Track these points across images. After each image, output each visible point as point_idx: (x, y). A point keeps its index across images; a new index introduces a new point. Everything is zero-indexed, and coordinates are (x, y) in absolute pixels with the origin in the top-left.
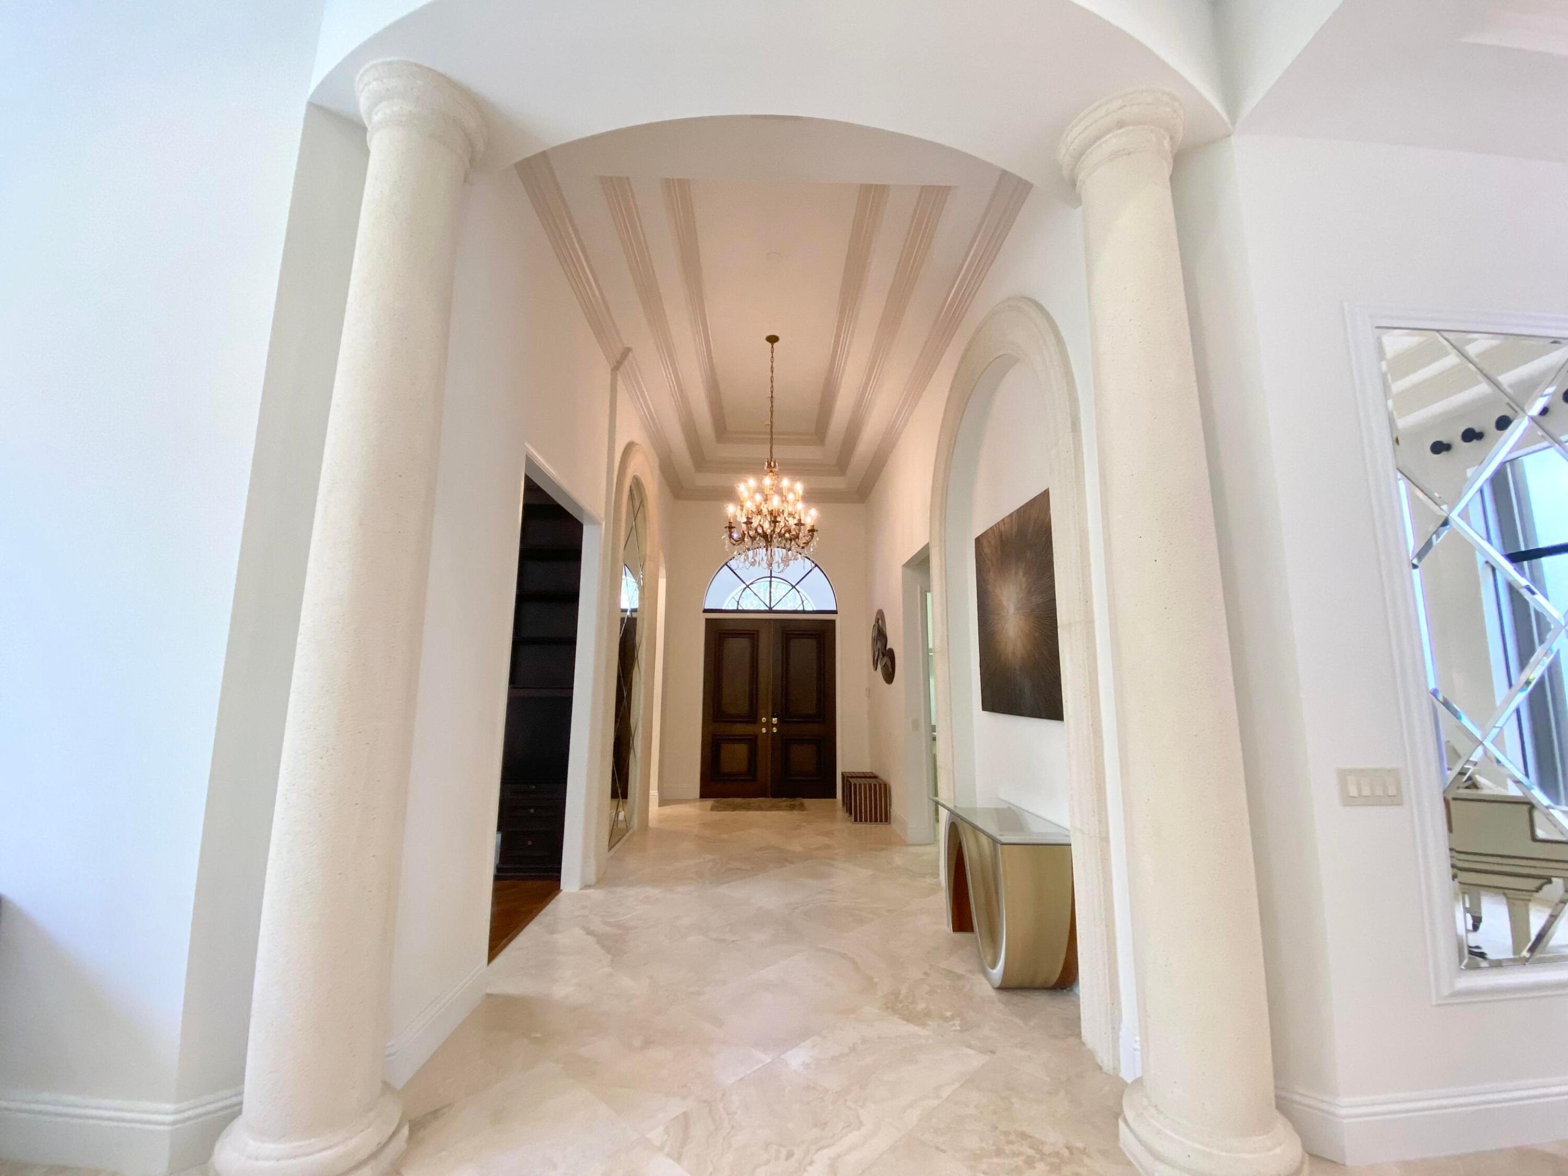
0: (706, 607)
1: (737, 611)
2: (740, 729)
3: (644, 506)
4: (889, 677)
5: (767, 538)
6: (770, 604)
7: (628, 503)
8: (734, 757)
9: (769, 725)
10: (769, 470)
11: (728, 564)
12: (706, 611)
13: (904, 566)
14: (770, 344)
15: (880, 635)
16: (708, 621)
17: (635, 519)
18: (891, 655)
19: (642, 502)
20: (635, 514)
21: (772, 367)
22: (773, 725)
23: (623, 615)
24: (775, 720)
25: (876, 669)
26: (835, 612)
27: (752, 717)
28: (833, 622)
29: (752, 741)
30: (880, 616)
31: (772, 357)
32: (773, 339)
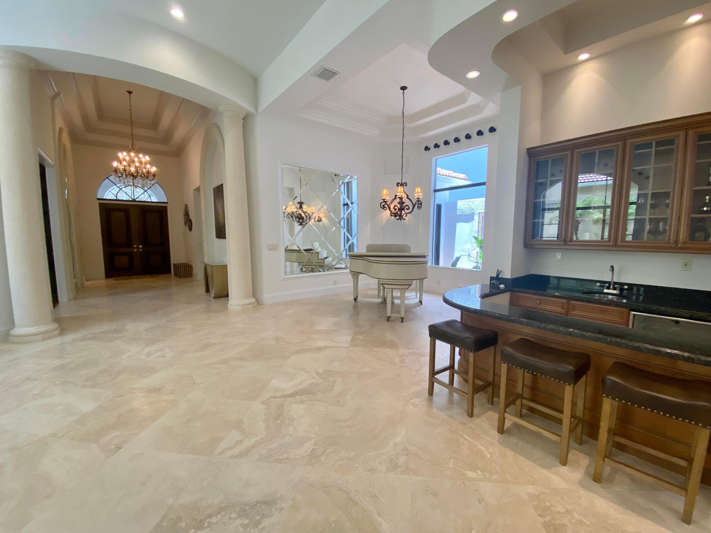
1: (116, 200)
4: (190, 229)
5: (134, 176)
6: (134, 198)
8: (123, 261)
9: (138, 248)
10: (132, 148)
11: (109, 178)
13: (194, 190)
15: (187, 214)
16: (100, 204)
18: (190, 221)
24: (141, 246)
25: (186, 226)
26: (167, 203)
28: (166, 207)
29: (131, 255)
30: (186, 207)
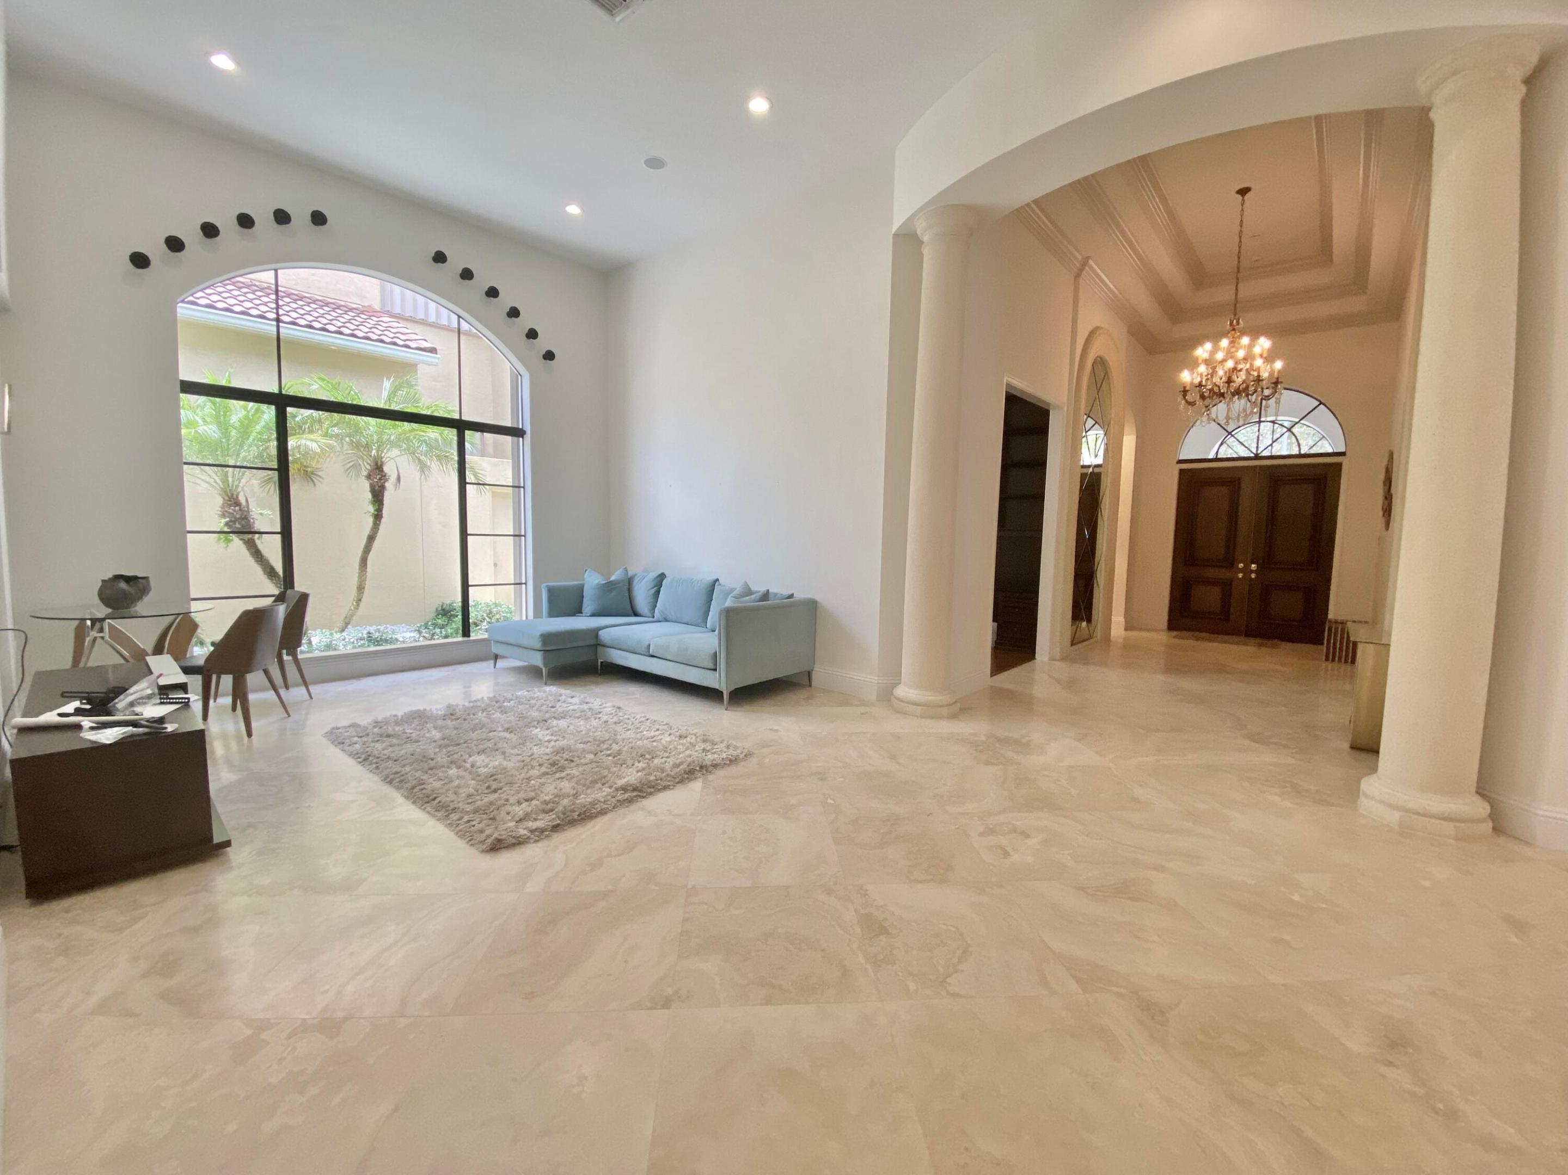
0: (1181, 458)
2: (1211, 573)
3: (1108, 376)
7: (1089, 379)
9: (1247, 571)
12: (1180, 462)
14: (1239, 197)
16: (1182, 472)
17: (1098, 392)
19: (1106, 374)
20: (1098, 386)
21: (1241, 221)
22: (1252, 571)
23: (1085, 471)
24: (1253, 566)
27: (1229, 562)
29: (1227, 586)
31: (1242, 210)
32: (1243, 192)
